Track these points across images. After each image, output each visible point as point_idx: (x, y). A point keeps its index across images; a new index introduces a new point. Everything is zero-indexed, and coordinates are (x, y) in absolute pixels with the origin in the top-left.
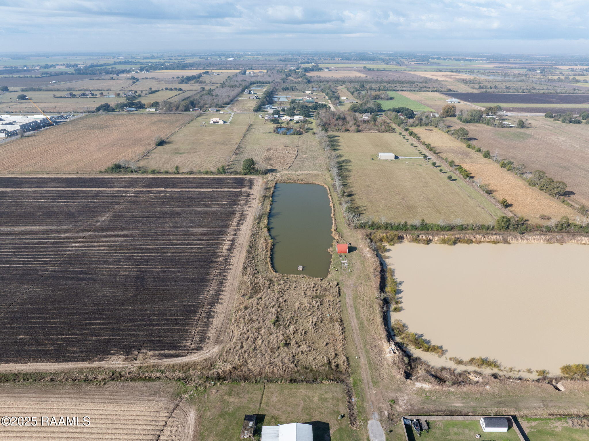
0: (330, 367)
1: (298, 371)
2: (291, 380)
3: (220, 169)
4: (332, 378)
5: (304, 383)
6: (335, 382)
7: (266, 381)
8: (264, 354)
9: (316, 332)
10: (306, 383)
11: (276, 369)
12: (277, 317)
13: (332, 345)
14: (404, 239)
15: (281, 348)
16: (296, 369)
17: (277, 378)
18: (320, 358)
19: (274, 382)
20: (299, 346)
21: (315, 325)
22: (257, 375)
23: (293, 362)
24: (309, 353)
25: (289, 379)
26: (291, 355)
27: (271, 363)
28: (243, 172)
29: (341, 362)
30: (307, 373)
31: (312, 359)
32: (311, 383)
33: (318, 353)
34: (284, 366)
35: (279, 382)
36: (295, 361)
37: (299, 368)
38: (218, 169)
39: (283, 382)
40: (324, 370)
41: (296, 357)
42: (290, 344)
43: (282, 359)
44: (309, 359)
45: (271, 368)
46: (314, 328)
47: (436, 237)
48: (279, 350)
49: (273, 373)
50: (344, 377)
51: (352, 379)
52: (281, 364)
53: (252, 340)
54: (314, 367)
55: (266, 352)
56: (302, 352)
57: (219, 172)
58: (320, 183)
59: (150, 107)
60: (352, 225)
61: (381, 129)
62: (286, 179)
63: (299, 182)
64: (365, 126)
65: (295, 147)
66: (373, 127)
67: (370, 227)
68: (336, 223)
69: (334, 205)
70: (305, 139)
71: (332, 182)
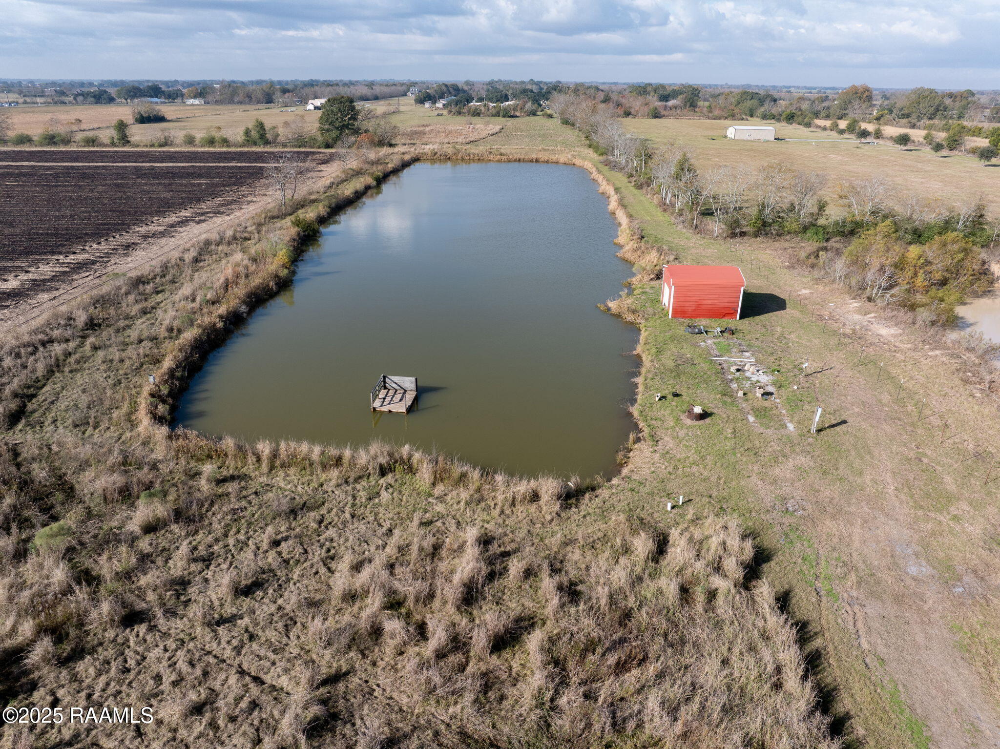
3: (253, 133)
28: (320, 138)
38: (247, 132)
57: (249, 140)
58: (562, 159)
59: (195, 97)
60: (716, 226)
61: (710, 115)
62: (450, 151)
63: (491, 157)
64: (671, 112)
65: (495, 125)
66: (691, 113)
67: (805, 229)
68: (636, 223)
69: (617, 190)
70: (524, 121)
71: (601, 158)
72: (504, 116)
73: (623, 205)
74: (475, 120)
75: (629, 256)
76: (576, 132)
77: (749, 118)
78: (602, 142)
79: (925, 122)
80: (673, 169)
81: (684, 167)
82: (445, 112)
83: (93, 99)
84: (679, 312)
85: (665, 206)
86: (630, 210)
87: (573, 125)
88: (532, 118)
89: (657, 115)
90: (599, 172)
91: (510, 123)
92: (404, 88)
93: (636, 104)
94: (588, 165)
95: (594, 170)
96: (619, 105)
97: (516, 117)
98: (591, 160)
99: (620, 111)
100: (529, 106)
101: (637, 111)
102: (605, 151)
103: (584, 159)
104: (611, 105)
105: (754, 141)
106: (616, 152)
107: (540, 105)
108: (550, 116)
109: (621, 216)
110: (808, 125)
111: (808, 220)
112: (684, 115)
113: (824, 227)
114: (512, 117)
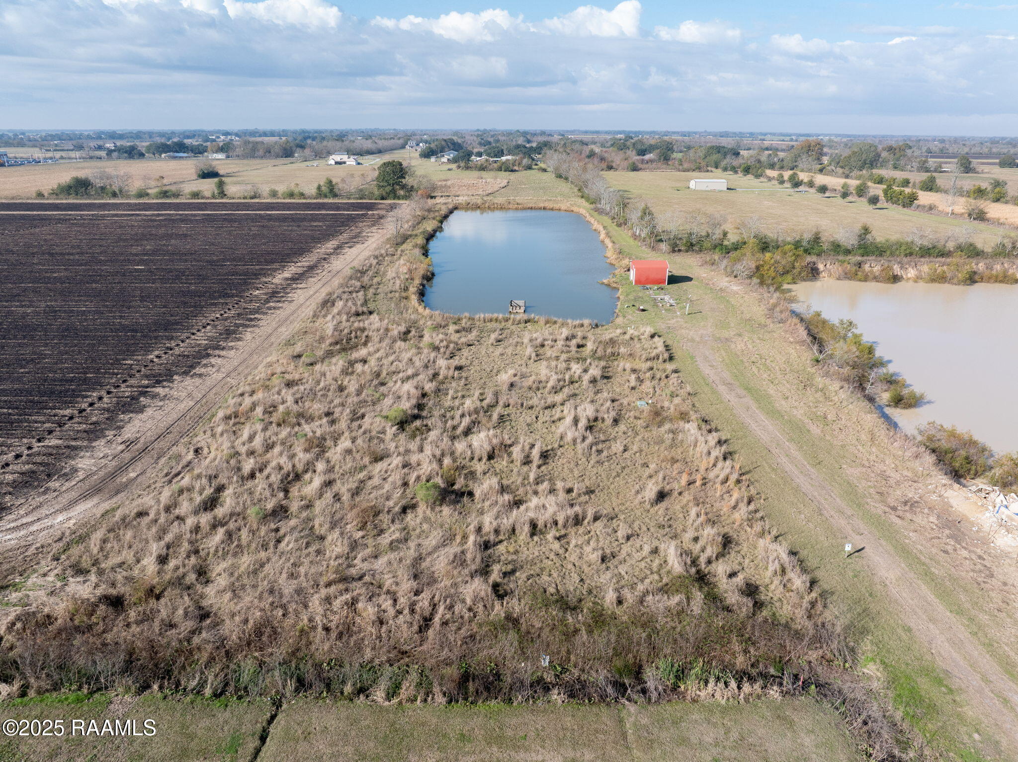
0: (714, 598)
1: (512, 621)
2: (465, 678)
3: (323, 188)
4: (740, 661)
5: (556, 696)
6: (774, 692)
7: (291, 685)
8: (322, 538)
9: (599, 452)
10: (572, 695)
11: (368, 610)
12: (420, 407)
13: (687, 497)
14: (818, 274)
15: (422, 509)
16: (498, 610)
17: (371, 668)
18: (637, 556)
19: (348, 689)
20: (518, 503)
21: (590, 428)
22: (239, 649)
23: (484, 571)
24: (572, 531)
25: (453, 672)
26: (472, 538)
27: (344, 579)
28: (376, 192)
29: (766, 577)
30: (570, 634)
31: (595, 557)
32: (603, 698)
33: (621, 534)
34: (425, 596)
35: (379, 695)
36: (496, 569)
37: (515, 606)
38: (319, 188)
39: (407, 689)
40: (680, 613)
41: (501, 548)
42: (471, 494)
43: (420, 559)
44: (573, 557)
45: (337, 604)
46: (584, 439)
47: (910, 269)
48: (410, 516)
49: (346, 631)
50: (813, 655)
51: (871, 669)
52: (407, 585)
53: (275, 478)
54: (610, 597)
55: (332, 527)
56: (534, 525)
57: (320, 194)
58: (563, 207)
59: (217, 152)
60: (664, 246)
61: (681, 167)
62: (479, 202)
63: (511, 206)
64: (647, 166)
65: (503, 178)
66: (664, 166)
67: (715, 247)
68: (617, 246)
69: (605, 228)
70: (523, 174)
71: (592, 206)
72: (505, 171)
73: (608, 235)
74: (483, 173)
75: (613, 262)
76: (569, 185)
77: (713, 169)
78: (592, 195)
79: (856, 173)
80: (640, 214)
81: (646, 212)
82: (454, 166)
83: (126, 155)
84: (638, 282)
85: (635, 237)
86: (613, 239)
87: (566, 179)
88: (529, 172)
89: (635, 168)
90: (592, 216)
91: (513, 176)
92: (401, 141)
93: (617, 158)
94: (583, 211)
95: (587, 215)
96: (602, 159)
97: (515, 171)
98: (584, 208)
99: (604, 165)
100: (526, 161)
101: (618, 165)
102: (594, 201)
103: (579, 206)
104: (596, 161)
105: (711, 191)
106: (603, 202)
107: (533, 160)
108: (545, 170)
109: (608, 242)
110: (758, 176)
111: (717, 241)
112: (659, 168)
113: (726, 246)
114: (512, 171)
